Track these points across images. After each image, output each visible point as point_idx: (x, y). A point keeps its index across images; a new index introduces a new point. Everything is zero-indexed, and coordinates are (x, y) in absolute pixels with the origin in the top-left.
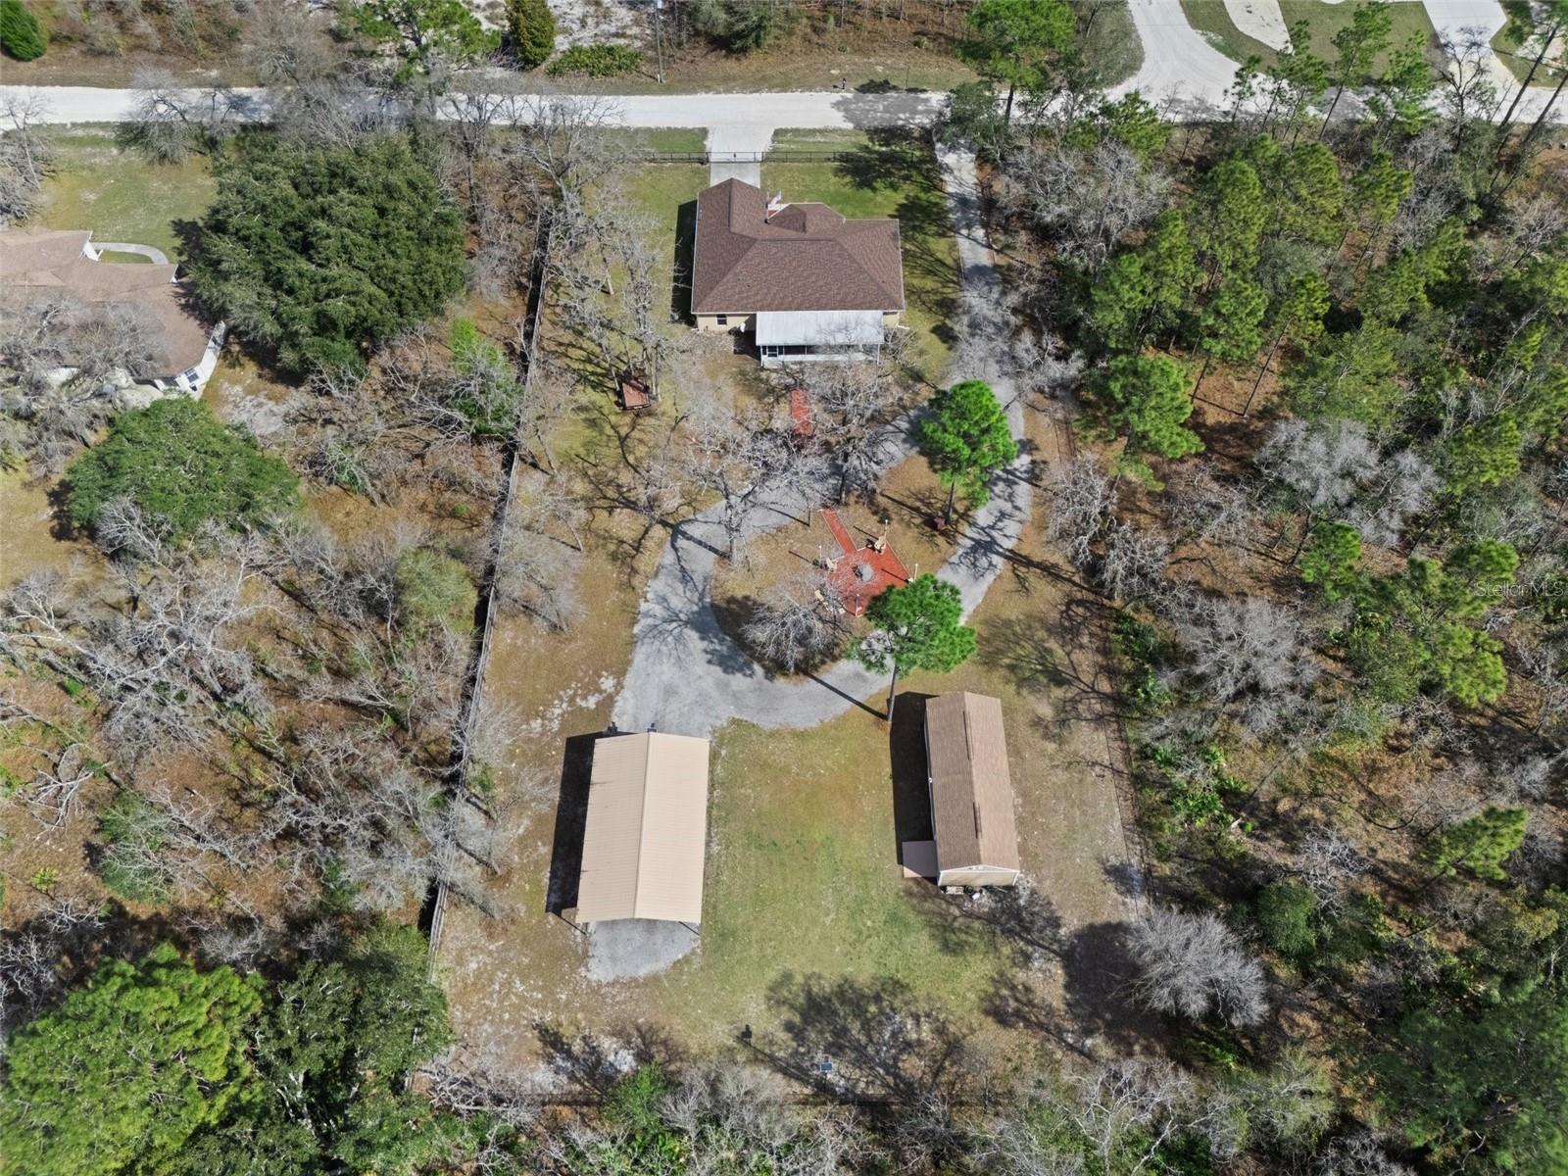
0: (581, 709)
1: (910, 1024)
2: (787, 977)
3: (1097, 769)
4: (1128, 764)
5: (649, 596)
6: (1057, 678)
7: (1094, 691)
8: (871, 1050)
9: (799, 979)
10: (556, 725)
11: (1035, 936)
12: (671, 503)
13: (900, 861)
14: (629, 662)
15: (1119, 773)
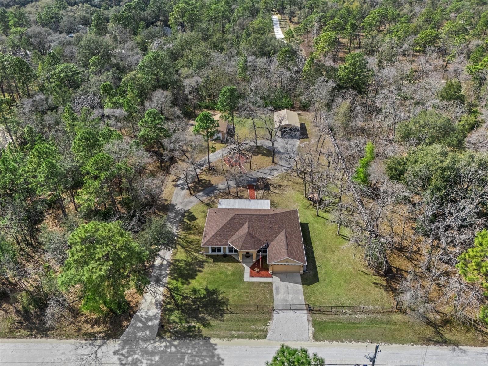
10: (312, 140)
14: (298, 148)
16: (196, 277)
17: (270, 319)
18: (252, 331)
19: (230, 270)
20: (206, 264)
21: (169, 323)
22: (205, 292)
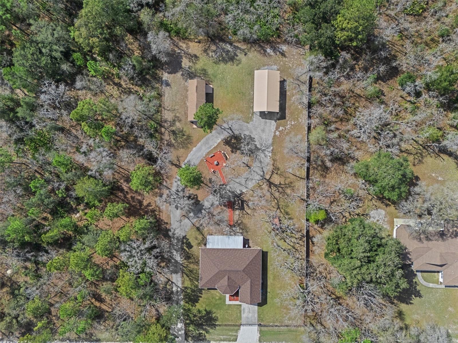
0: (283, 127)
1: (214, 56)
2: (237, 65)
3: (168, 109)
4: (161, 110)
5: (269, 157)
6: (174, 132)
7: (166, 129)
8: (221, 51)
9: (235, 65)
10: (289, 123)
11: (187, 72)
12: (265, 187)
13: (213, 89)
14: (273, 139)
15: (163, 108)
16: (199, 301)
17: (239, 329)
18: (230, 335)
19: (218, 296)
20: (203, 291)
21: (189, 331)
22: (205, 313)
